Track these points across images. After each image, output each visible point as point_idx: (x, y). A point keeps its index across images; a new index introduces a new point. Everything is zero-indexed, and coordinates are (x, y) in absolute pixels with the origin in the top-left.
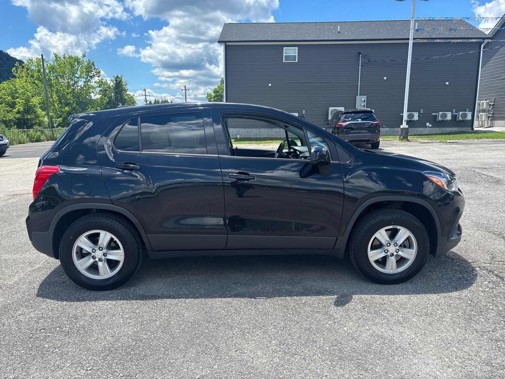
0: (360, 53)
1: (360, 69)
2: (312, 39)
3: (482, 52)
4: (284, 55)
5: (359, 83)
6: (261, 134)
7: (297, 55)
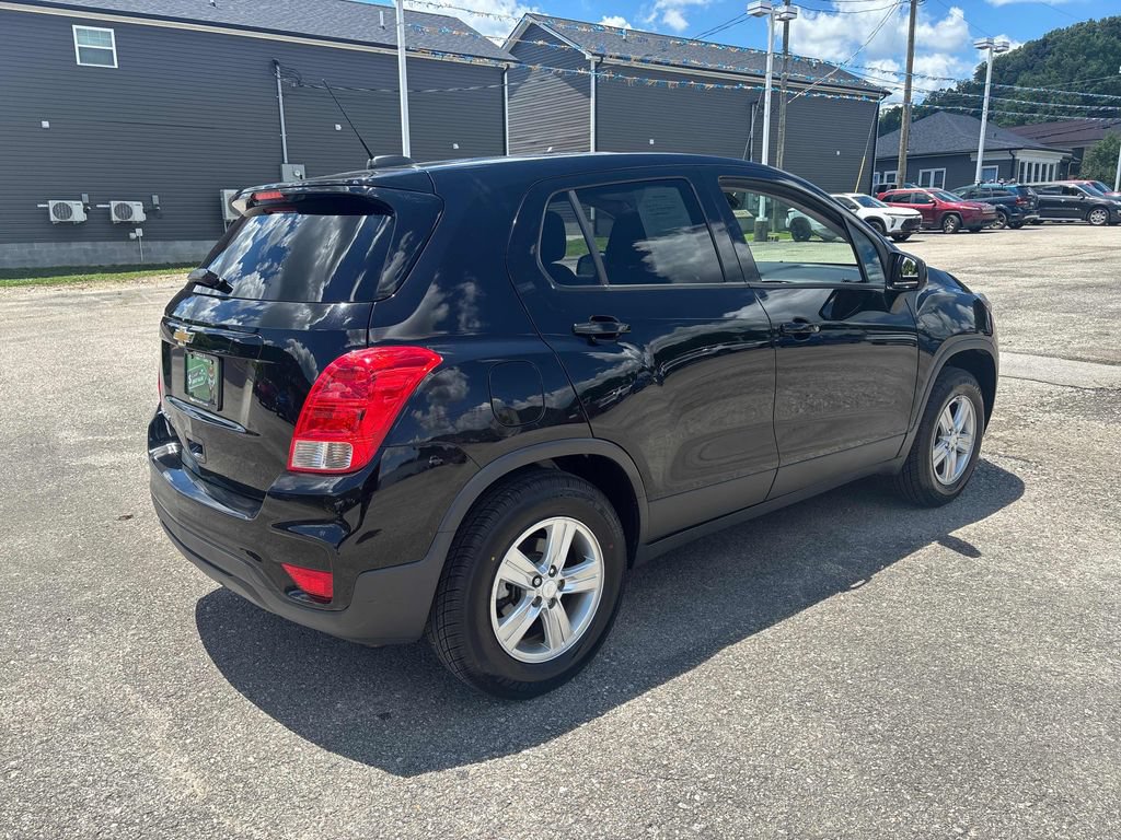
0: (276, 63)
1: (281, 101)
2: (151, 12)
3: (506, 88)
4: (77, 46)
5: (284, 135)
6: (36, 258)
7: (114, 49)
